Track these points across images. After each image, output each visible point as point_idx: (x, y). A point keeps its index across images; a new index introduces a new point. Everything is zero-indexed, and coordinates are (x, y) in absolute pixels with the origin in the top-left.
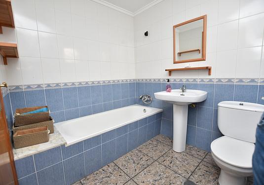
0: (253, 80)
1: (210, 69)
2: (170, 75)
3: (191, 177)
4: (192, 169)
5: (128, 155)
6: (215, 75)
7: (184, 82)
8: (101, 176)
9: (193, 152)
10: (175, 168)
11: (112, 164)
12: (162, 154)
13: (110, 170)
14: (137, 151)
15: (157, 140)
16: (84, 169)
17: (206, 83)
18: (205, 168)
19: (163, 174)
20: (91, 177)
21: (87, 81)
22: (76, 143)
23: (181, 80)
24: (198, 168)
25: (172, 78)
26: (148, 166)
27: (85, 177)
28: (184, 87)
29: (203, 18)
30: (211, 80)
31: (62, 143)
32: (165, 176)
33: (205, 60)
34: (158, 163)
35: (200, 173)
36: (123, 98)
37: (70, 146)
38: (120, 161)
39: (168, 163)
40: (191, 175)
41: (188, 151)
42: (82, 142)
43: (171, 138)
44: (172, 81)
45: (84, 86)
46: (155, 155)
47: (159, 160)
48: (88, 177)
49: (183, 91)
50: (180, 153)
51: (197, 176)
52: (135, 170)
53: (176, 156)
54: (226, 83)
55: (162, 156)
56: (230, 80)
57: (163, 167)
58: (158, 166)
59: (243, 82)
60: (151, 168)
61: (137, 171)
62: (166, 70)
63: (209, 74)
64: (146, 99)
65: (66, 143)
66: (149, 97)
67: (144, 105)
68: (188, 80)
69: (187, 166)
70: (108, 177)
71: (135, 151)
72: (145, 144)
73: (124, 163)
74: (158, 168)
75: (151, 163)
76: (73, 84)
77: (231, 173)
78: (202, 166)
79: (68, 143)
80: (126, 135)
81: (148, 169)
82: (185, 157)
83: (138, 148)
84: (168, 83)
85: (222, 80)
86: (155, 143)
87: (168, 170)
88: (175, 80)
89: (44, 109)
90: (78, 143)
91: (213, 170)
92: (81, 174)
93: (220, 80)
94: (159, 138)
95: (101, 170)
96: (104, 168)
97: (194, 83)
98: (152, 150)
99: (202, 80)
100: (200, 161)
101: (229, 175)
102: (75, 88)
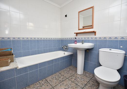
0: (116, 38)
1: (95, 33)
2: (77, 35)
3: (84, 87)
4: (86, 83)
5: (54, 75)
6: (98, 35)
7: (83, 39)
8: (37, 86)
9: (87, 75)
10: (77, 82)
11: (45, 80)
12: (71, 75)
13: (43, 82)
14: (58, 74)
15: (70, 69)
16: (28, 81)
17: (94, 39)
18: (93, 83)
19: (70, 85)
20: (32, 86)
21: (35, 37)
22: (24, 68)
23: (82, 38)
24: (89, 82)
25: (77, 37)
26: (63, 81)
27: (29, 86)
28: (83, 42)
29: (92, 7)
30: (96, 38)
31: (16, 67)
32: (71, 86)
33: (93, 28)
34: (68, 80)
35: (89, 85)
36: (54, 47)
37: (20, 69)
38: (49, 79)
39: (74, 80)
40: (85, 86)
41: (84, 74)
42: (27, 67)
43: (76, 67)
44: (77, 39)
45: (33, 40)
46: (67, 75)
47: (69, 78)
48: (30, 86)
49: (83, 44)
50: (80, 75)
51: (87, 87)
52: (56, 83)
53: (78, 76)
54: (103, 39)
55: (71, 76)
56: (105, 38)
57: (71, 82)
58: (68, 81)
59: (111, 39)
60: (64, 82)
61: (57, 84)
62: (74, 33)
63: (95, 35)
64: (65, 48)
65: (18, 67)
66: (67, 47)
67: (64, 51)
68: (85, 38)
69: (83, 81)
70: (41, 86)
71: (58, 73)
72: (63, 70)
73: (51, 79)
74: (68, 82)
75: (65, 79)
76: (27, 38)
77: (104, 85)
78: (90, 82)
79: (19, 67)
80: (53, 65)
81: (63, 82)
82: (83, 77)
83: (59, 72)
84: (76, 39)
85: (101, 38)
86: (68, 70)
87: (73, 83)
88: (79, 38)
89: (9, 50)
90: (25, 67)
91: (96, 84)
92: (26, 84)
93: (100, 38)
94: (71, 67)
95: (38, 83)
96: (40, 82)
97: (88, 39)
98: (66, 73)
99: (92, 38)
100: (90, 79)
101: (103, 86)
102: (28, 41)
